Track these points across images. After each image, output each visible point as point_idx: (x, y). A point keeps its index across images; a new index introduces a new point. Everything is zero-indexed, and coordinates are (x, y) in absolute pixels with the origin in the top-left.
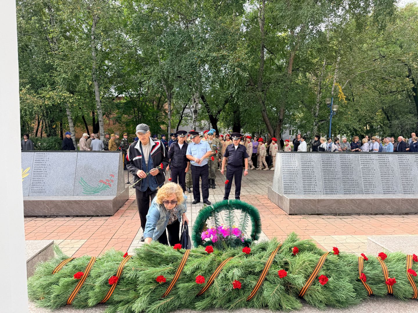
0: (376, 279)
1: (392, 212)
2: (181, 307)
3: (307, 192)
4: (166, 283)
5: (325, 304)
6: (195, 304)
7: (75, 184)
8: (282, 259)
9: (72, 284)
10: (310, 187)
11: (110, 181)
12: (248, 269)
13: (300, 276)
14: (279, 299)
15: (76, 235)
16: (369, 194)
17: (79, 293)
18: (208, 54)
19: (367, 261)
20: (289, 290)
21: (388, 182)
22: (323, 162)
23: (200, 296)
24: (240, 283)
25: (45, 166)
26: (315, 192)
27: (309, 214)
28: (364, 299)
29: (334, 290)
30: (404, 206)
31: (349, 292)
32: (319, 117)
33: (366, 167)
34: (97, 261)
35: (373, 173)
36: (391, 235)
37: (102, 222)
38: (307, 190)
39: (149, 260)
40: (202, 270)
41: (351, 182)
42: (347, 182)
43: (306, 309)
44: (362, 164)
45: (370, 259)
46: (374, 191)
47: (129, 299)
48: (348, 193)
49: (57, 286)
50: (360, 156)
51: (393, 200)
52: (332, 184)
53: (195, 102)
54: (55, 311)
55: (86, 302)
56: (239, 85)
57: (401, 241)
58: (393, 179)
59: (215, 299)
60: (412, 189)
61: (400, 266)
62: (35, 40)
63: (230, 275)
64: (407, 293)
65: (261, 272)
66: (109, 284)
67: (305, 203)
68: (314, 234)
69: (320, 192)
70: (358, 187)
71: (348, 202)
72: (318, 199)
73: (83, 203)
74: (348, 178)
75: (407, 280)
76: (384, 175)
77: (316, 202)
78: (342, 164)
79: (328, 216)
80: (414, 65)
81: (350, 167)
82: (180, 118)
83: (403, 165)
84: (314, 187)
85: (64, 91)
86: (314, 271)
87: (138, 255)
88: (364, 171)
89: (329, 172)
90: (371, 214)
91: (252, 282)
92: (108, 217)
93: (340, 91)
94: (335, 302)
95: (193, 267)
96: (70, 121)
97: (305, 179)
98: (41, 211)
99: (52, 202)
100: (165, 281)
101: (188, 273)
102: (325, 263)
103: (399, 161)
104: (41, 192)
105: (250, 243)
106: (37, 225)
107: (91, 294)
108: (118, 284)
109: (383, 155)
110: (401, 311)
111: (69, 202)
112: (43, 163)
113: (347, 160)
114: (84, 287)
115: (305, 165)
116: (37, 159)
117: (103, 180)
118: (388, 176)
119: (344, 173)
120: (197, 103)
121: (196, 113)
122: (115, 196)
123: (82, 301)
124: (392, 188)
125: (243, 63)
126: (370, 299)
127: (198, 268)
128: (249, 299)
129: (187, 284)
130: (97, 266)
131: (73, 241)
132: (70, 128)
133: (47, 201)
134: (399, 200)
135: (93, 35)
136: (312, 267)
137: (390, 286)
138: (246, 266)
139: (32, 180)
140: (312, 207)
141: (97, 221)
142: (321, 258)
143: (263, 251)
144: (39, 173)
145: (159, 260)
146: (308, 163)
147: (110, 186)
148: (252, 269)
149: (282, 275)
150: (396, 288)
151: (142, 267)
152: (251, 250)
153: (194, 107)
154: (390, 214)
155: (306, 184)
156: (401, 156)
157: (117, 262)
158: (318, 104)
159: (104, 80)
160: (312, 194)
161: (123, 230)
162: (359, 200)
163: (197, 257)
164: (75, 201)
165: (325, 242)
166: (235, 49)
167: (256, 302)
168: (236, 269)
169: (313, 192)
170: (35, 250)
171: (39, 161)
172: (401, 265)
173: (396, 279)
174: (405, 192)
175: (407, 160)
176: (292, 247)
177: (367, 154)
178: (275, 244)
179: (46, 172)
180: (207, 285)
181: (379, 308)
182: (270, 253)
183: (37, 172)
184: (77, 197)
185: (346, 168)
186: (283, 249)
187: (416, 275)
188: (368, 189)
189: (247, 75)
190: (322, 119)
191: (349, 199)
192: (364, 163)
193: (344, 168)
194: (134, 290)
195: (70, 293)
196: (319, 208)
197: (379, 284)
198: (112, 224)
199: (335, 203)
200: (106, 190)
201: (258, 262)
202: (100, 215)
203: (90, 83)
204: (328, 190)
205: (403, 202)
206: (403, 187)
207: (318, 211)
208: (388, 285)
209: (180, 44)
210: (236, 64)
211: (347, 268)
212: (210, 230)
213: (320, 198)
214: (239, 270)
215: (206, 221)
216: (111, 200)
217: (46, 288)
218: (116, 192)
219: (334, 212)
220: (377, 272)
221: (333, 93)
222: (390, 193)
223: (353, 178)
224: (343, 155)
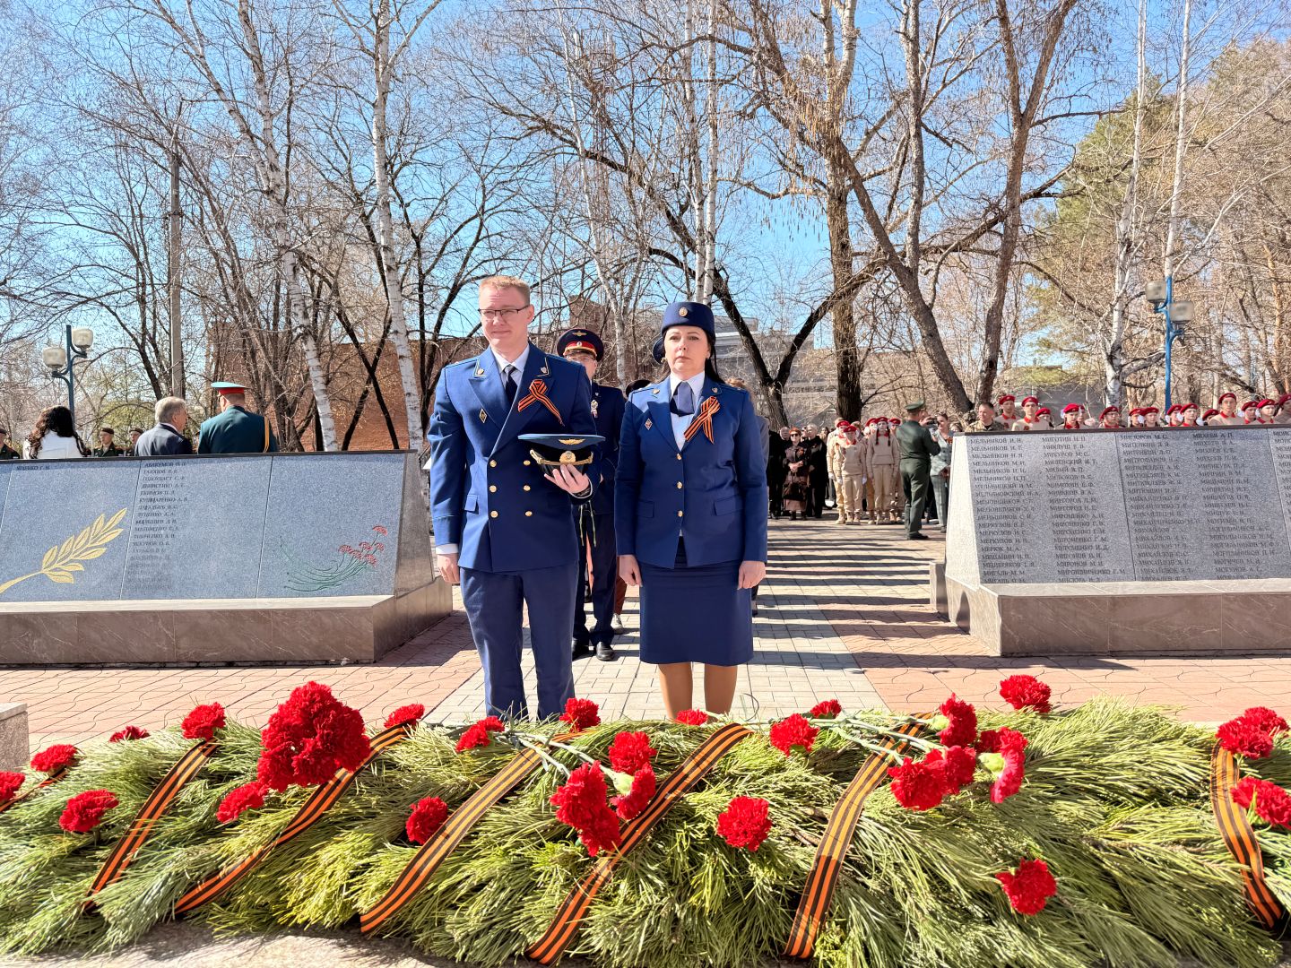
3: (1070, 576)
7: (263, 560)
10: (1084, 556)
11: (373, 549)
22: (1128, 464)
25: (172, 504)
26: (1104, 572)
38: (1069, 568)
41: (1243, 533)
42: (1227, 533)
44: (1283, 465)
48: (1232, 574)
50: (1274, 438)
52: (1165, 543)
69: (1122, 571)
70: (1272, 552)
72: (1113, 598)
73: (278, 619)
74: (1229, 521)
77: (1104, 608)
78: (1205, 467)
81: (1235, 477)
84: (1099, 555)
97: (1061, 528)
98: (149, 645)
99: (180, 615)
104: (157, 587)
112: (167, 493)
113: (1222, 454)
115: (1060, 477)
116: (149, 483)
117: (350, 544)
119: (1213, 502)
122: (384, 598)
133: (164, 613)
139: (131, 549)
140: (1091, 626)
144: (152, 526)
146: (1074, 470)
147: (374, 563)
155: (1066, 544)
160: (1091, 580)
162: (1276, 596)
164: (255, 611)
169: (1093, 572)
171: (153, 489)
179: (174, 521)
183: (148, 522)
191: (1236, 595)
193: (1214, 482)
196: (1117, 628)
199: (1181, 609)
200: (361, 576)
204: (1151, 567)
207: (1115, 640)
216: (368, 610)
218: (393, 585)
219: (1178, 645)
223: (1249, 520)
224: (1207, 436)
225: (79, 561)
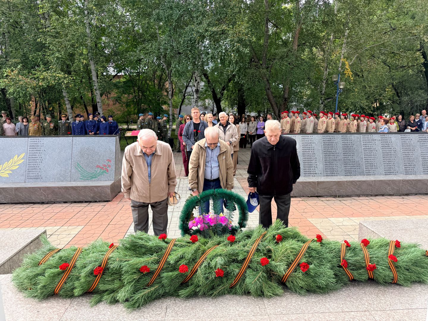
0: (357, 265)
1: (392, 194)
2: (165, 295)
3: (307, 175)
4: (150, 273)
5: (306, 290)
6: (179, 292)
7: (72, 170)
8: (265, 247)
9: (59, 275)
10: (311, 169)
11: (107, 166)
12: (231, 257)
13: (282, 263)
14: (261, 286)
15: (73, 222)
16: (370, 175)
17: (65, 283)
18: (207, 29)
19: (349, 248)
20: (272, 277)
21: (390, 163)
22: (324, 144)
23: (184, 284)
24: (223, 271)
25: (40, 152)
26: (316, 174)
27: (308, 197)
28: (345, 284)
29: (315, 277)
30: (404, 187)
31: (329, 279)
32: (326, 95)
33: (368, 147)
34: (83, 251)
35: (375, 154)
36: (388, 217)
37: (100, 208)
38: (307, 173)
39: (133, 250)
40: (186, 260)
41: (352, 163)
42: (348, 163)
43: (287, 294)
44: (364, 144)
45: (353, 246)
46: (375, 172)
47: (114, 288)
48: (349, 174)
49: (43, 277)
50: (362, 137)
51: (393, 181)
52: (332, 166)
53: (196, 80)
54: (43, 300)
55: (72, 291)
56: (240, 62)
57: (392, 225)
58: (395, 159)
59: (198, 287)
60: (413, 170)
61: (382, 253)
62: (25, 17)
63: (213, 263)
64: (387, 278)
65: (244, 259)
66: (94, 274)
67: (305, 186)
68: (311, 217)
69: (321, 174)
70: (359, 168)
71: (349, 184)
72: (318, 182)
73: (80, 189)
74: (349, 160)
75: (387, 266)
76: (386, 156)
77: (316, 185)
78: (344, 145)
79: (328, 199)
80: (425, 39)
81: (351, 148)
82: (183, 97)
83: (405, 145)
84: (315, 169)
85: (58, 71)
86: (296, 259)
87: (123, 245)
88: (366, 152)
89: (330, 154)
90: (371, 196)
91: (235, 269)
92: (106, 203)
93: (347, 67)
94: (315, 288)
95: (177, 257)
96: (67, 102)
97: (305, 162)
98: (38, 197)
99: (48, 188)
100: (149, 271)
101: (172, 262)
102: (308, 251)
103: (402, 141)
104: (37, 178)
105: (236, 231)
106: (35, 212)
107: (77, 284)
108: (103, 274)
109: (386, 135)
110: (380, 295)
111: (67, 188)
112: (38, 148)
113: (348, 141)
114: (70, 277)
115: (306, 147)
116: (32, 145)
117: (100, 165)
118: (390, 157)
119: (345, 154)
120: (199, 82)
121: (198, 92)
122: (113, 182)
123: (69, 291)
124: (394, 169)
125: (243, 37)
126: (351, 284)
127: (182, 257)
128: (232, 287)
129: (171, 273)
130: (82, 257)
131: (70, 227)
132: (68, 110)
133: (43, 187)
134: (399, 181)
135: (86, 9)
136: (294, 255)
137: (371, 272)
138: (229, 255)
139: (27, 166)
140: (311, 189)
141: (95, 207)
142: (304, 245)
143: (247, 239)
144: (34, 159)
145: (143, 250)
146: (309, 145)
147: (108, 171)
148: (236, 256)
149: (264, 263)
150: (377, 274)
151: (127, 257)
152: (236, 237)
153: (196, 86)
154: (390, 195)
155: (306, 166)
156: (404, 137)
157: (102, 253)
158: (325, 82)
159: (100, 59)
160: (312, 176)
161: (120, 216)
162: (359, 181)
163: (181, 246)
164: (72, 187)
165: (322, 225)
166: (235, 23)
167: (238, 289)
168: (219, 257)
169: (313, 174)
170: (26, 240)
171: (33, 147)
172: (382, 251)
173: (377, 264)
174: (407, 173)
175: (410, 140)
176: (275, 235)
177: (369, 135)
178: (259, 232)
179: (41, 157)
180: (190, 274)
181: (359, 293)
182: (254, 241)
183: (32, 158)
184: (74, 183)
185: (348, 149)
186: (267, 237)
187: (397, 261)
188: (370, 170)
189: (248, 50)
190: (328, 96)
191: (349, 181)
192: (366, 144)
193: (346, 149)
194: (120, 280)
195: (56, 283)
196: (318, 190)
197: (360, 269)
198: (109, 210)
199: (335, 185)
200: (104, 175)
201: (242, 250)
202: (98, 201)
203: (85, 62)
204: (328, 172)
205: (404, 183)
206: (405, 168)
207: (318, 193)
208: (369, 271)
209: (178, 19)
210: (236, 39)
211: (329, 256)
212: (197, 219)
213: (320, 180)
214: (223, 258)
215: (192, 210)
216: (108, 186)
217: (33, 279)
218: (114, 178)
219: (334, 194)
220: (358, 258)
221: (340, 69)
222: (391, 173)
223: (354, 160)
224: (345, 136)
225: (10, 170)
